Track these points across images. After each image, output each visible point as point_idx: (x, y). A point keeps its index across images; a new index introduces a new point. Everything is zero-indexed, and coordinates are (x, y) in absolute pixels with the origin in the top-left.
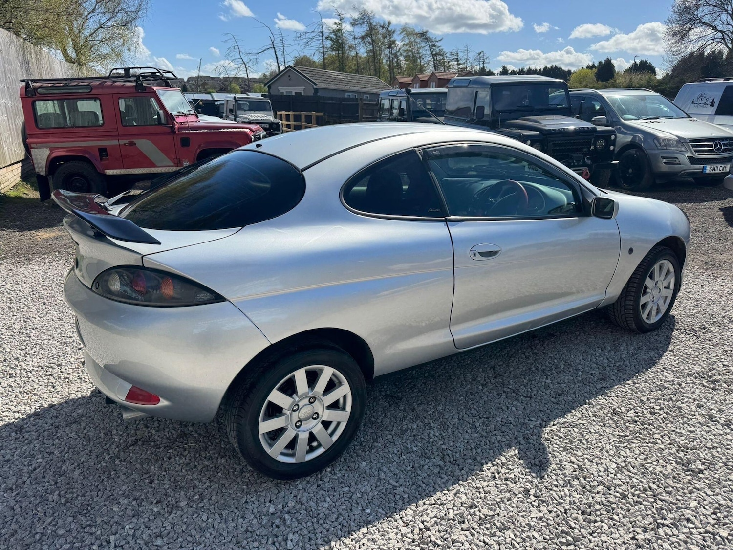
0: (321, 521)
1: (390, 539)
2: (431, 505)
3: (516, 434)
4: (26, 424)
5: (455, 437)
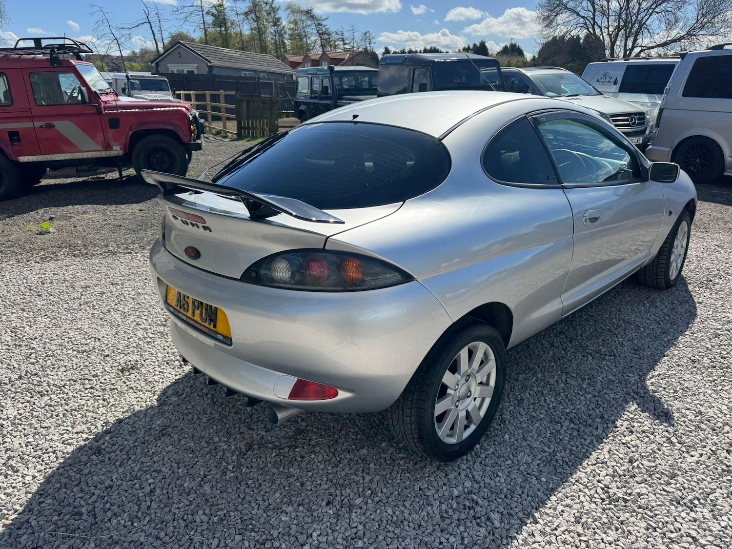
0: (509, 496)
1: (582, 502)
2: (595, 465)
3: (625, 390)
4: (104, 444)
5: (570, 400)
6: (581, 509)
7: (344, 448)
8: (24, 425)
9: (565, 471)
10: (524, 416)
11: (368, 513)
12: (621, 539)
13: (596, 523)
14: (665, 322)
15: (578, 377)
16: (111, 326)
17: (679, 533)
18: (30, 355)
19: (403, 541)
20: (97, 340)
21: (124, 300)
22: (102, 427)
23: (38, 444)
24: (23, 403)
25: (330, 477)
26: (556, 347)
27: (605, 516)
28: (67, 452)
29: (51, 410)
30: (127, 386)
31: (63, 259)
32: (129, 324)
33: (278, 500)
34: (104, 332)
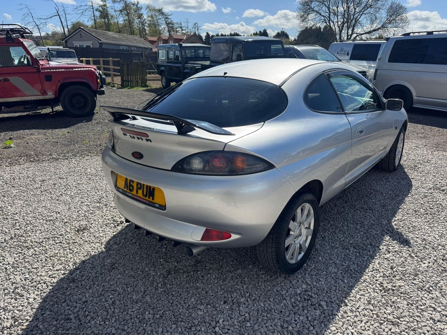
0: (329, 292)
1: (370, 293)
2: (372, 271)
3: (381, 229)
4: (76, 276)
5: (352, 236)
6: (370, 296)
7: (227, 270)
8: (21, 267)
9: (357, 276)
10: (328, 246)
11: (250, 306)
12: (395, 311)
13: (380, 303)
14: (396, 190)
15: (354, 222)
16: (65, 205)
17: (426, 306)
18: (15, 224)
19: (273, 321)
20: (57, 213)
21: (70, 188)
22: (73, 266)
23: (33, 278)
24: (17, 254)
25: (223, 287)
26: (338, 206)
27: (383, 299)
28: (53, 282)
29: (36, 257)
30: (83, 240)
31: (24, 164)
32: (76, 202)
33: (194, 302)
34: (61, 208)
